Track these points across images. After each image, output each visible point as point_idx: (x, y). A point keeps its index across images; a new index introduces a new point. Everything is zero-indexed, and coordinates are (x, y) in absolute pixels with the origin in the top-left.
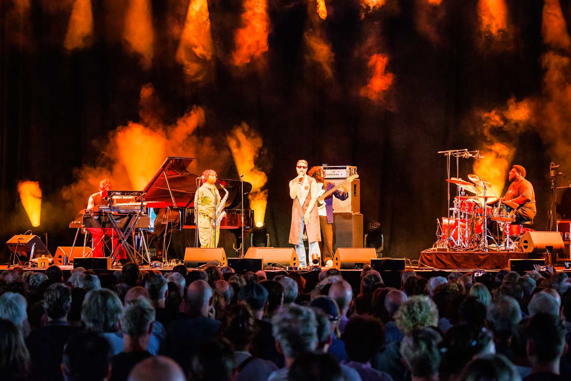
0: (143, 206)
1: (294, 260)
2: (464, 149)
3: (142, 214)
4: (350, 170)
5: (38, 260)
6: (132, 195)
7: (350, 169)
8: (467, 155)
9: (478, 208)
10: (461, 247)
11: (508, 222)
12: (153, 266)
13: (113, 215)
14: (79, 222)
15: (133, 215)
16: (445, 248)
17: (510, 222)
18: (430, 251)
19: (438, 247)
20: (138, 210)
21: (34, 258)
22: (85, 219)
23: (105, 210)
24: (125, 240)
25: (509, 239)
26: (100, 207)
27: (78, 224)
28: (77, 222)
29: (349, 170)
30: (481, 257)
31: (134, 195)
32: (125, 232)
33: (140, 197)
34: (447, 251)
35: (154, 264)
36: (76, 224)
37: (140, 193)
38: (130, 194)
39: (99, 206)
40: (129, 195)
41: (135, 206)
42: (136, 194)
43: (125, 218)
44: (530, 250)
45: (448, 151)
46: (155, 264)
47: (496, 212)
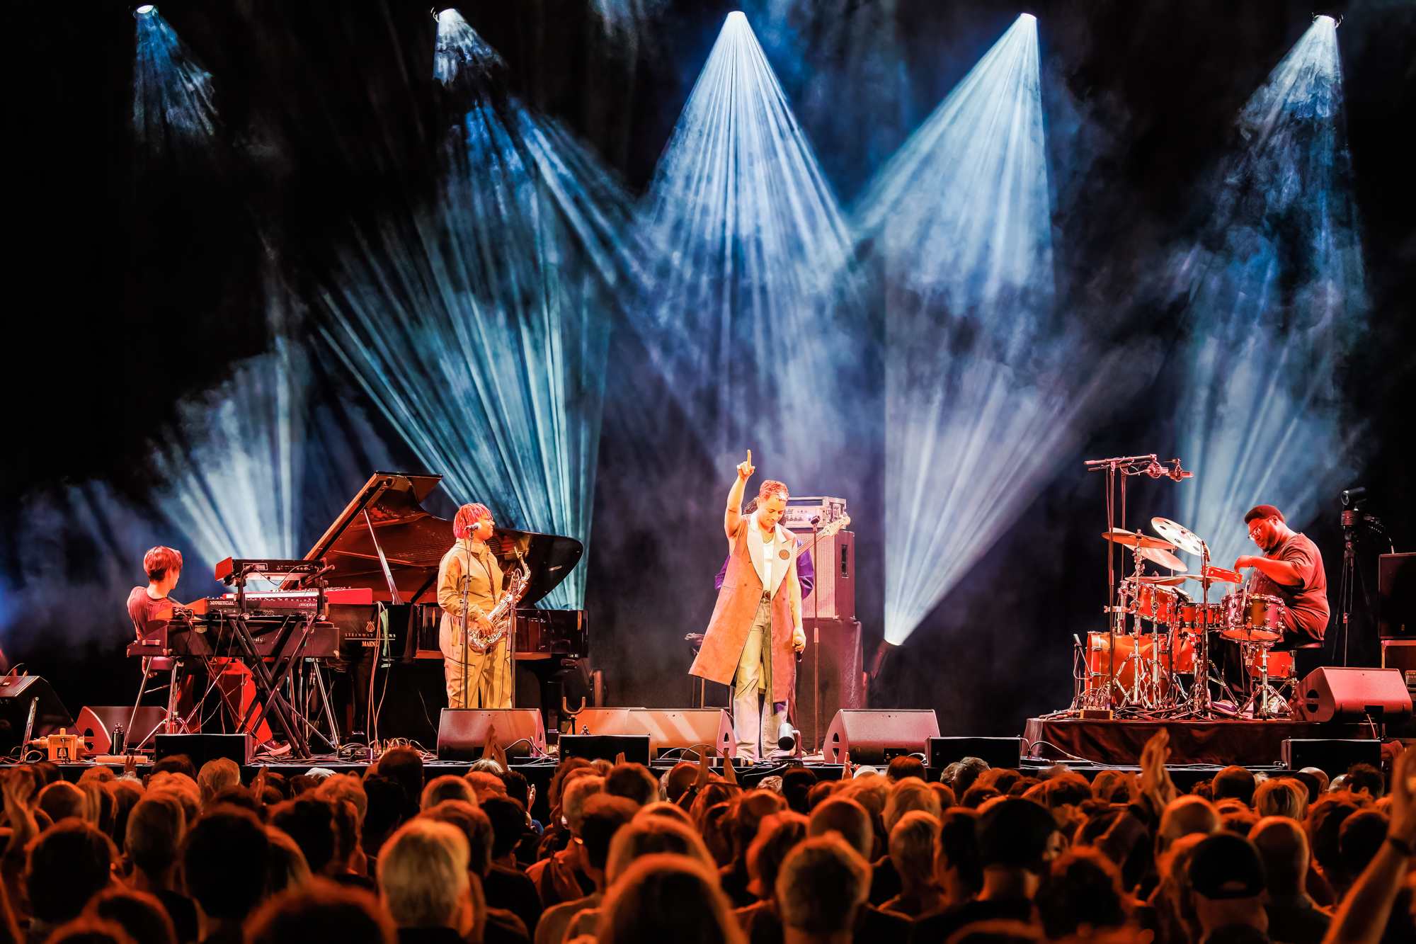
0: (323, 601)
1: (725, 741)
2: (1149, 455)
3: (321, 621)
4: (832, 508)
5: (50, 740)
6: (295, 571)
7: (831, 504)
8: (1155, 470)
9: (1183, 606)
10: (1143, 708)
11: (1266, 643)
12: (349, 756)
13: (248, 624)
14: (157, 642)
15: (295, 624)
16: (1103, 709)
17: (1271, 644)
18: (1063, 718)
19: (1085, 708)
20: (310, 609)
21: (36, 735)
22: (171, 634)
23: (225, 611)
24: (278, 689)
25: (1267, 686)
26: (213, 603)
27: (155, 646)
28: (151, 642)
29: (830, 509)
30: (1196, 733)
31: (300, 571)
32: (275, 669)
33: (316, 575)
34: (1108, 717)
35: (350, 751)
36: (146, 646)
37: (316, 567)
38: (291, 568)
39: (209, 601)
40: (287, 571)
41: (302, 599)
42: (305, 569)
43: (276, 630)
44: (1323, 715)
45: (1108, 460)
46: (353, 752)
47: (1235, 616)
